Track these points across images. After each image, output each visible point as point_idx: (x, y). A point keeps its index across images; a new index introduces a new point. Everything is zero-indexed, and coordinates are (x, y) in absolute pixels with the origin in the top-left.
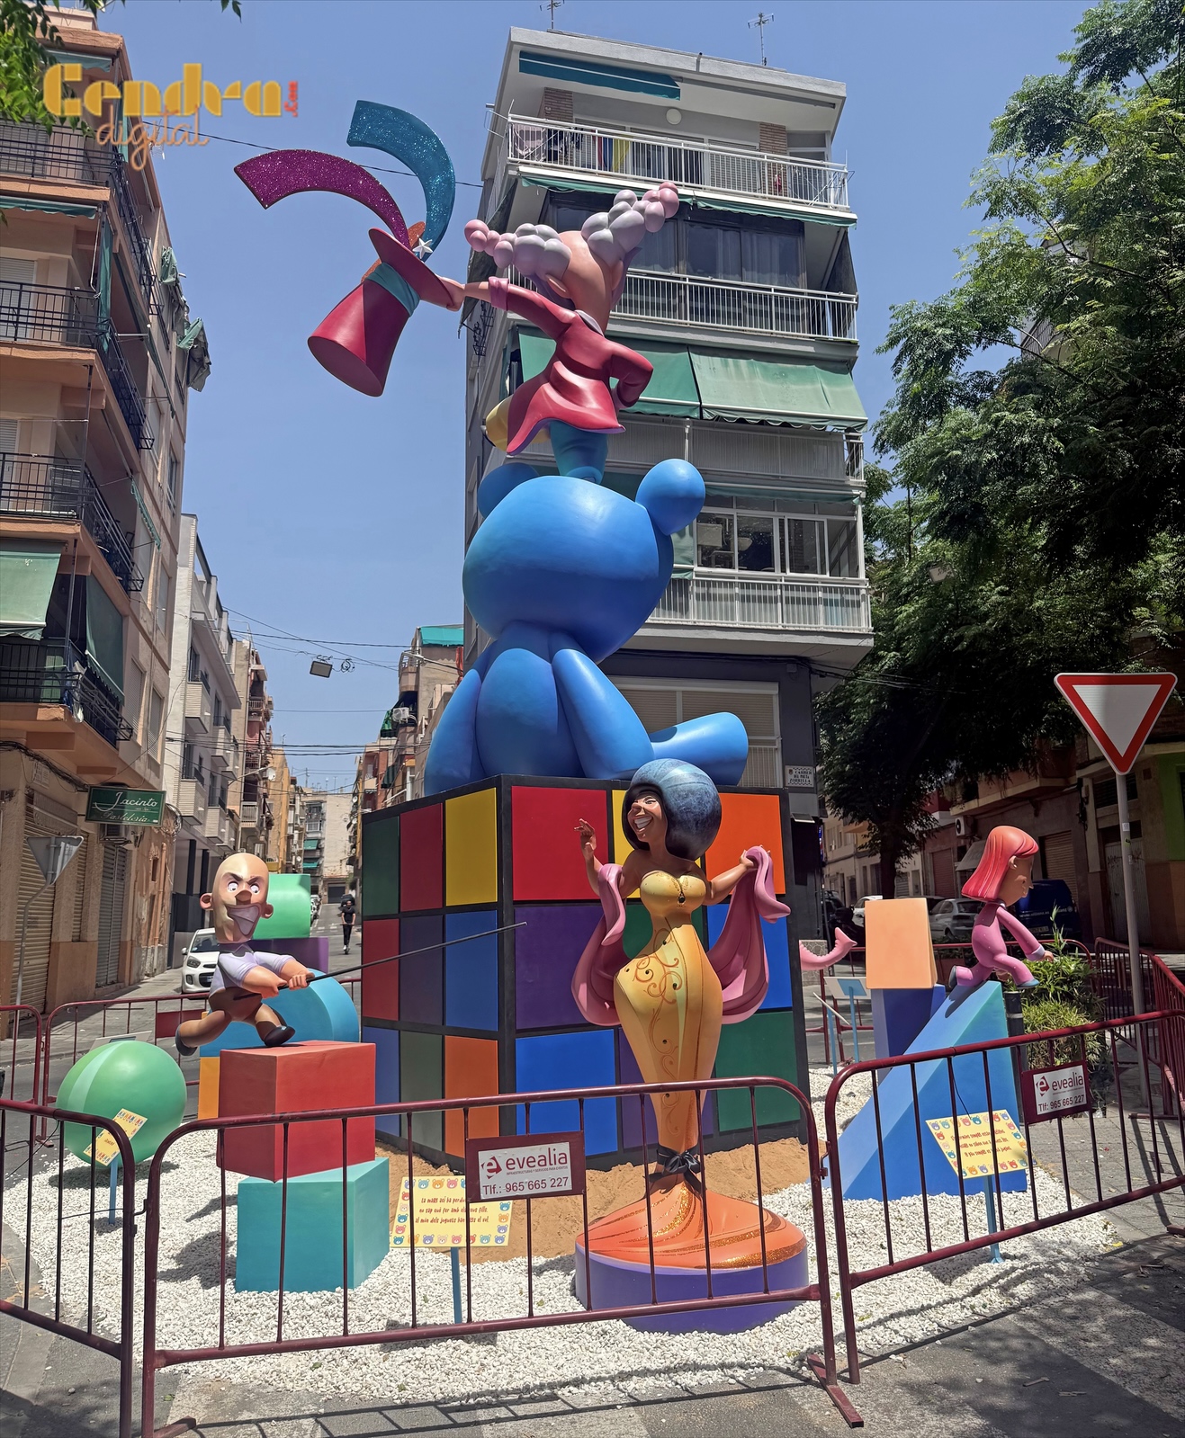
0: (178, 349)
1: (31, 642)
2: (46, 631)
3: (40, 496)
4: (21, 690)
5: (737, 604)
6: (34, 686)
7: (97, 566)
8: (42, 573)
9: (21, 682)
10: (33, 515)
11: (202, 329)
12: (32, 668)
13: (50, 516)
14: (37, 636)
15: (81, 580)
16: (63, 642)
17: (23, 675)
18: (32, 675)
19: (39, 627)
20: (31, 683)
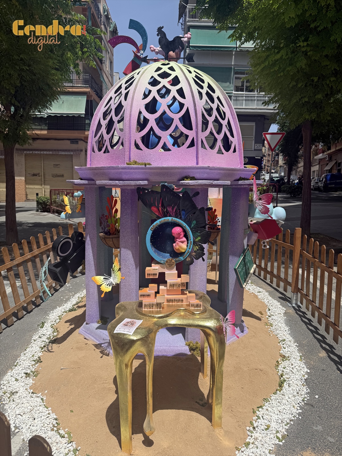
0: (110, 31)
1: (82, 117)
2: (85, 114)
3: (81, 82)
4: (82, 128)
5: (244, 102)
6: (84, 127)
7: (94, 97)
8: (83, 100)
9: (82, 126)
10: (80, 87)
11: (115, 24)
12: (83, 123)
13: (84, 87)
14: (83, 116)
15: (91, 101)
16: (89, 117)
17: (81, 124)
18: (83, 124)
19: (84, 114)
20: (83, 126)
